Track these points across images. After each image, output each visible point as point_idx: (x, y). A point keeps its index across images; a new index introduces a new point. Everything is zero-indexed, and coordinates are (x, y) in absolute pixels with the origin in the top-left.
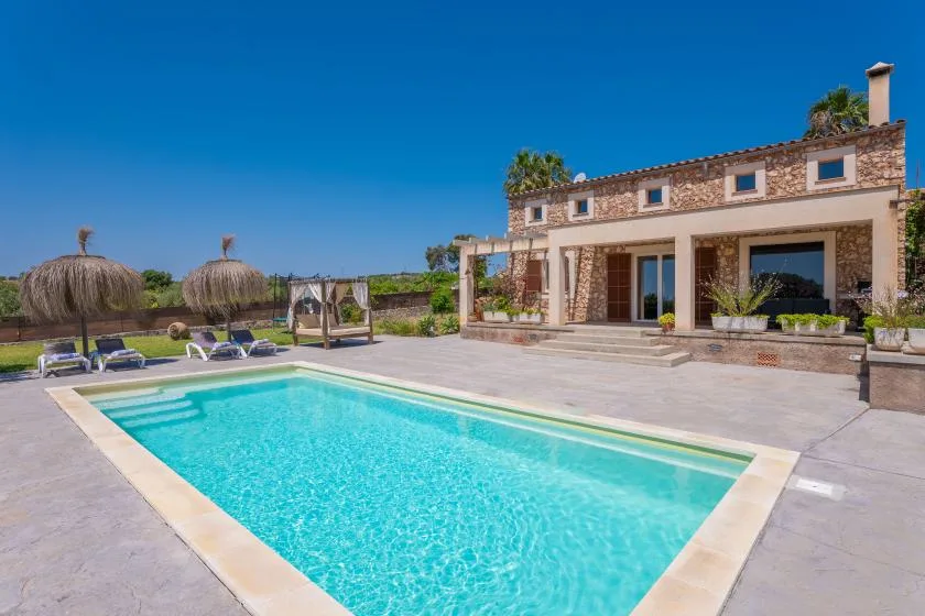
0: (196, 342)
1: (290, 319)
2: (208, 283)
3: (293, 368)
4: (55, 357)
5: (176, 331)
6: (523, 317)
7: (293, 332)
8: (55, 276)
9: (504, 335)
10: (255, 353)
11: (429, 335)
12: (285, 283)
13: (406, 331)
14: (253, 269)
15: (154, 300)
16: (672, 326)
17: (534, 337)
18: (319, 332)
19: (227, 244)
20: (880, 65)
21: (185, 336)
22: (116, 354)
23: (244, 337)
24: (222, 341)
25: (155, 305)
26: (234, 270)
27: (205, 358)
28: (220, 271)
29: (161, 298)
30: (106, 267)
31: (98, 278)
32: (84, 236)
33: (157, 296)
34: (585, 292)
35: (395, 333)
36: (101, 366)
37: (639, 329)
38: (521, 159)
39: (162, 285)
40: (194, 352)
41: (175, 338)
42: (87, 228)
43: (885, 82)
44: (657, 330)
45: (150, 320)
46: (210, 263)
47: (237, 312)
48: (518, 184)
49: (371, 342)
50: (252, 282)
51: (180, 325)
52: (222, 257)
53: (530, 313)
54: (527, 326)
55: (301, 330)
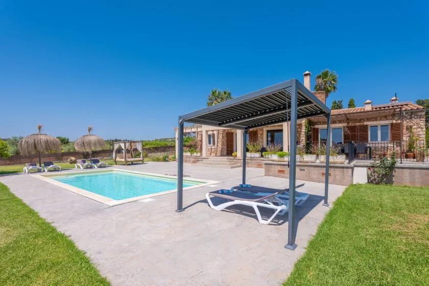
0: (79, 163)
1: (114, 156)
2: (83, 143)
3: (112, 171)
4: (31, 167)
5: (71, 160)
6: (195, 154)
7: (115, 161)
8: (31, 141)
9: (189, 160)
10: (100, 167)
11: (166, 161)
12: (112, 143)
13: (158, 160)
14: (100, 138)
15: (62, 150)
16: (236, 156)
17: (198, 161)
18: (123, 160)
19: (90, 130)
20: (307, 72)
21: (75, 162)
22: (51, 166)
23: (96, 162)
24: (88, 163)
25: (63, 151)
26: (93, 138)
27: (82, 168)
28: (87, 139)
29: (65, 149)
30: (48, 138)
31: (45, 142)
32: (40, 128)
33: (63, 148)
34: (220, 145)
35: (154, 160)
36: (46, 171)
37: (226, 157)
38: (213, 93)
39: (65, 143)
40: (79, 167)
41: (71, 163)
42: (40, 125)
43: (308, 77)
44: (232, 158)
45: (61, 157)
46: (84, 136)
47: (95, 153)
48: (212, 103)
49: (143, 163)
50: (100, 142)
51: (73, 158)
52: (89, 134)
53: (197, 153)
54: (196, 157)
55: (118, 159)
